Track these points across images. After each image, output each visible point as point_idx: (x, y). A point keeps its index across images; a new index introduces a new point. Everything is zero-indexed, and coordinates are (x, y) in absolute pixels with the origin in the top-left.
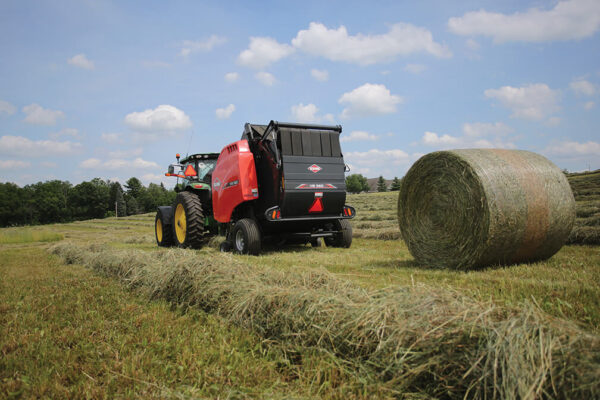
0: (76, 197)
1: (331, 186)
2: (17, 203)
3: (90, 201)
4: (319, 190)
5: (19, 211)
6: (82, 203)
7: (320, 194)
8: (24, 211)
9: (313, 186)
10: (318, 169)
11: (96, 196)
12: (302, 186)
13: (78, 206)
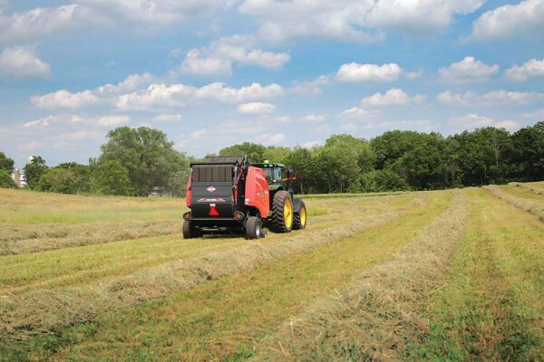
0: (509, 151)
1: (221, 200)
2: (436, 160)
3: (527, 156)
4: (212, 203)
5: (438, 170)
6: (517, 160)
7: (214, 205)
8: (443, 170)
9: (208, 200)
10: (214, 189)
11: (535, 148)
12: (201, 200)
13: (510, 163)
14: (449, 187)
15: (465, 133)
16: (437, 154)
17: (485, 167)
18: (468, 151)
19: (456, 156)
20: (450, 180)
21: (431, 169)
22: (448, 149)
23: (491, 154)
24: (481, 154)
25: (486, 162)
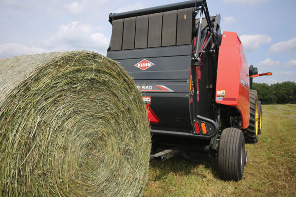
7: (148, 99)
10: (149, 65)
14: (271, 104)
15: (278, 83)
16: (266, 91)
17: (287, 96)
18: (279, 90)
19: (274, 92)
20: (271, 101)
21: (264, 96)
22: (270, 89)
23: (289, 92)
24: (285, 91)
25: (287, 95)
